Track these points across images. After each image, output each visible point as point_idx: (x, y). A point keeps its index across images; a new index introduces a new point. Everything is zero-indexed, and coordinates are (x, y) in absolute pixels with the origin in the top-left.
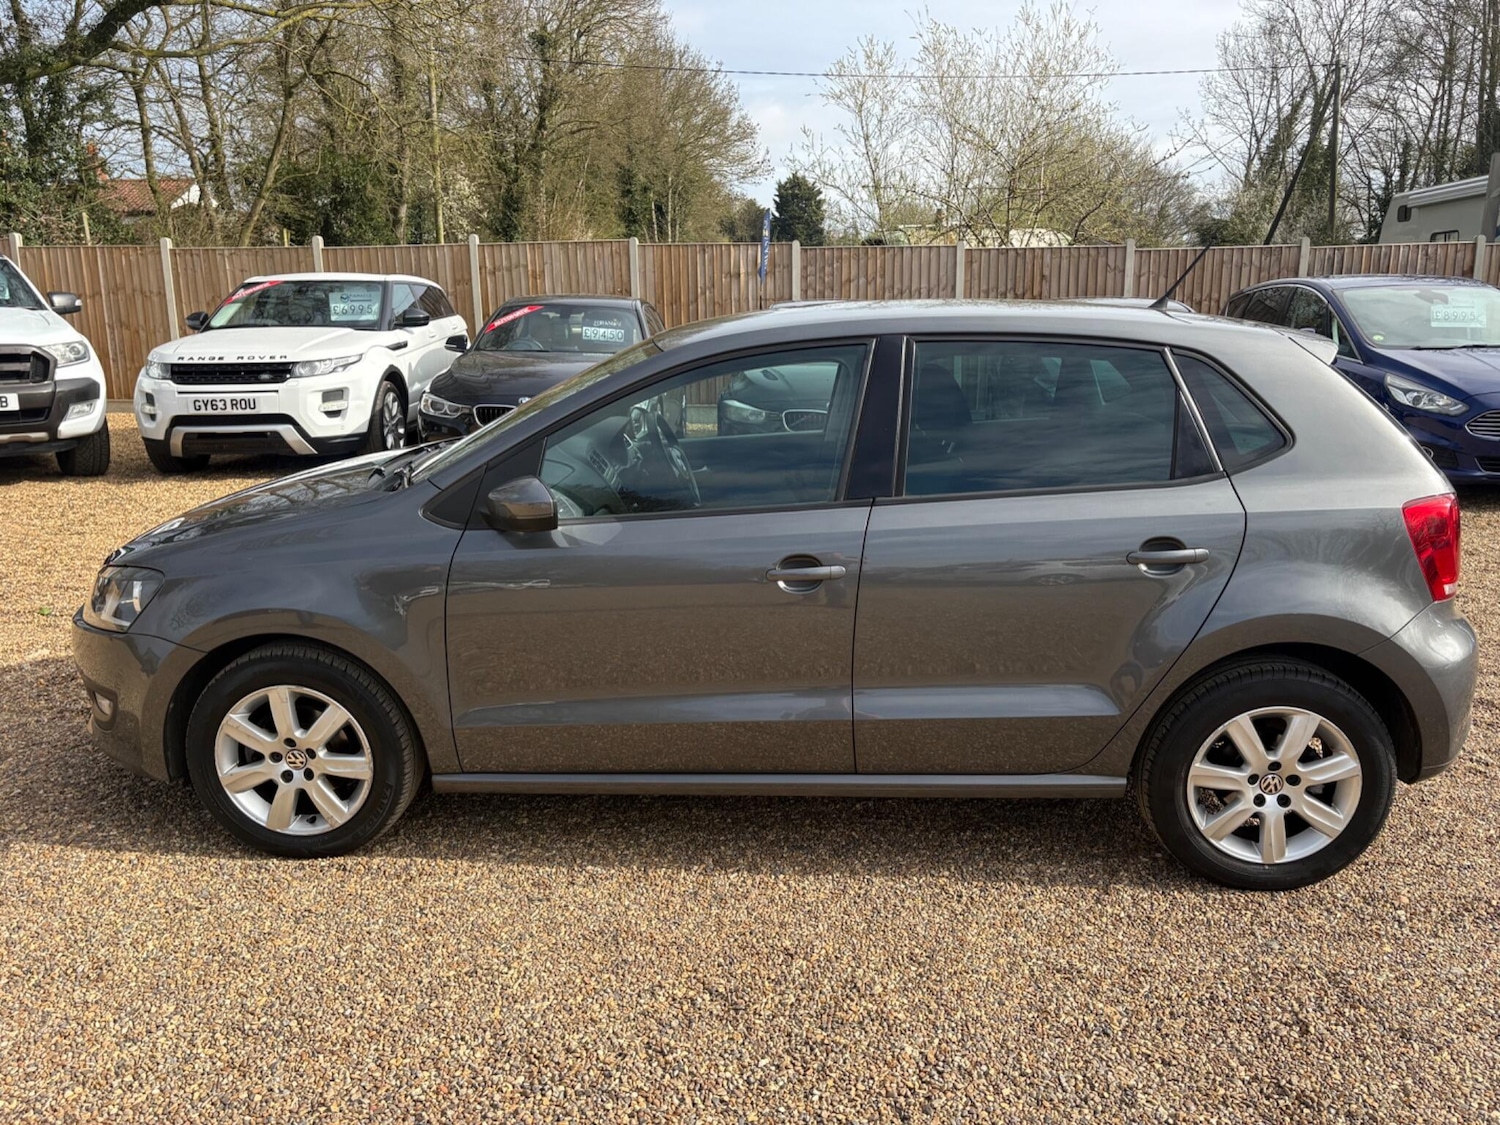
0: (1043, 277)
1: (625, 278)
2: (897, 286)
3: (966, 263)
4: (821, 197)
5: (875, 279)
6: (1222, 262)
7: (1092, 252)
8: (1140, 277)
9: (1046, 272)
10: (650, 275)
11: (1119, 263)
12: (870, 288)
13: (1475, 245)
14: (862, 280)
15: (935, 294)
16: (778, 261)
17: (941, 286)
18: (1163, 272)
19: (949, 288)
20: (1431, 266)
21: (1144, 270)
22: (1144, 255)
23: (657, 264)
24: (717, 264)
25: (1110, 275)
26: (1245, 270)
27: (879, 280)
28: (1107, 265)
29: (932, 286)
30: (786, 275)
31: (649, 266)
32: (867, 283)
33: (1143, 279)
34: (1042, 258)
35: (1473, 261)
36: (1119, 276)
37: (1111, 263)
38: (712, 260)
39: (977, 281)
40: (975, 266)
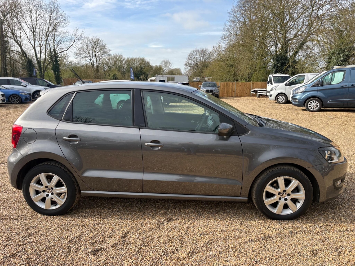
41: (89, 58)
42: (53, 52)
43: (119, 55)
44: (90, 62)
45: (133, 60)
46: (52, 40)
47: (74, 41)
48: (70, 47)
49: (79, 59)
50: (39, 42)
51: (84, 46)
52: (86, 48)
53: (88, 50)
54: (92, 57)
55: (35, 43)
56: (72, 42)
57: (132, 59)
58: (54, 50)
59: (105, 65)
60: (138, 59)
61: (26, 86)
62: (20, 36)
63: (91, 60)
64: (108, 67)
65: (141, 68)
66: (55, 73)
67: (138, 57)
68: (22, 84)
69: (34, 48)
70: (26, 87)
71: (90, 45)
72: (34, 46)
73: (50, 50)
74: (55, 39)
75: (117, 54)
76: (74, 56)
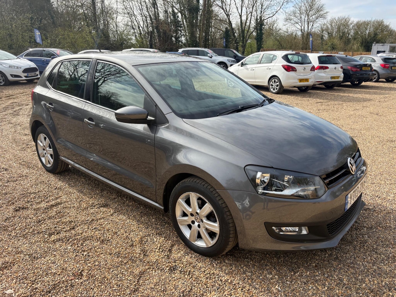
41: (300, 24)
42: (258, 19)
43: (345, 18)
44: (300, 29)
45: (366, 24)
46: (260, 6)
47: (282, 5)
48: (277, 12)
49: (288, 25)
50: (246, 9)
51: (297, 10)
52: (298, 12)
53: (301, 13)
54: (304, 23)
55: (242, 10)
56: (280, 6)
57: (365, 22)
58: (261, 17)
59: (324, 32)
60: (374, 23)
61: (212, 56)
62: (229, 4)
63: (301, 27)
64: (329, 33)
65: (376, 34)
66: (257, 43)
67: (373, 19)
68: (208, 55)
69: (241, 16)
70: (211, 58)
71: (303, 8)
72: (240, 14)
73: (257, 17)
74: (263, 5)
75: (344, 17)
76: (284, 22)
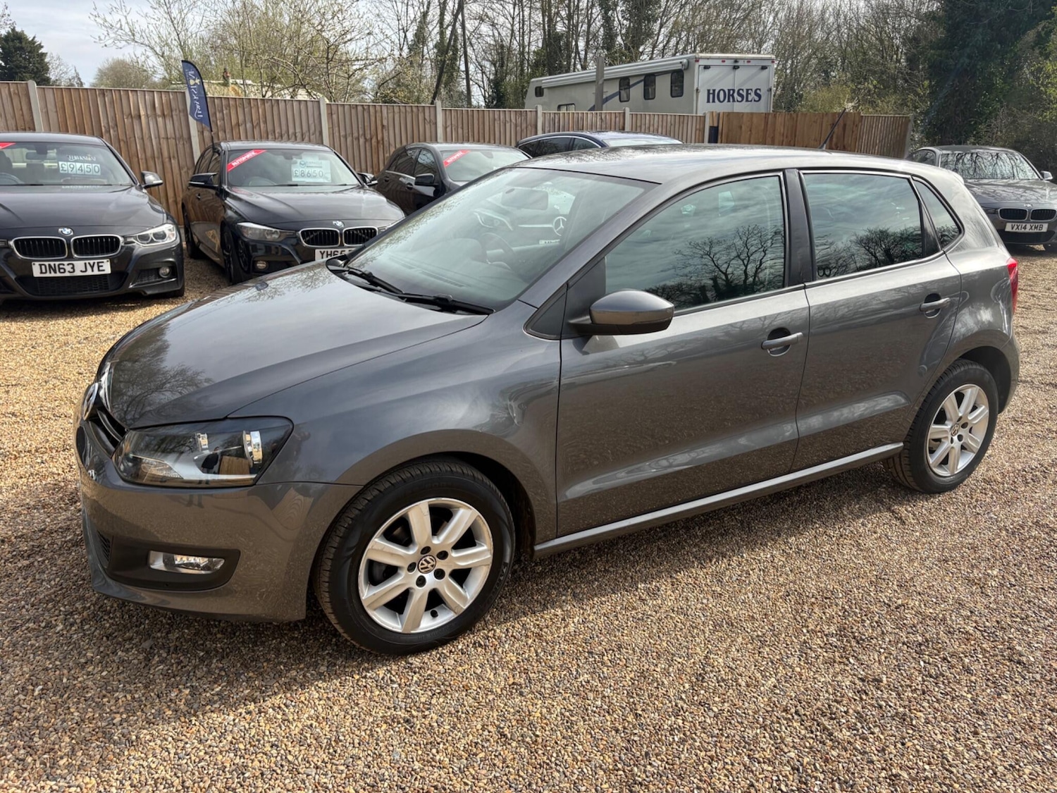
0: (383, 126)
1: (27, 117)
2: (277, 130)
3: (328, 114)
4: (42, 51)
5: (259, 124)
6: (495, 120)
7: (415, 109)
8: (446, 128)
9: (385, 123)
10: (52, 115)
11: (432, 118)
12: (256, 132)
13: (624, 113)
14: (249, 125)
15: (307, 138)
16: (174, 105)
17: (311, 132)
18: (460, 126)
19: (317, 133)
20: (604, 126)
21: (449, 123)
22: (447, 112)
23: (59, 105)
24: (117, 106)
25: (427, 126)
26: (508, 125)
27: (262, 125)
28: (425, 119)
29: (304, 131)
30: (182, 119)
31: (51, 107)
32: (253, 127)
33: (449, 129)
34: (381, 112)
35: (624, 124)
36: (433, 127)
37: (427, 117)
38: (112, 102)
39: (337, 129)
40: (335, 116)
